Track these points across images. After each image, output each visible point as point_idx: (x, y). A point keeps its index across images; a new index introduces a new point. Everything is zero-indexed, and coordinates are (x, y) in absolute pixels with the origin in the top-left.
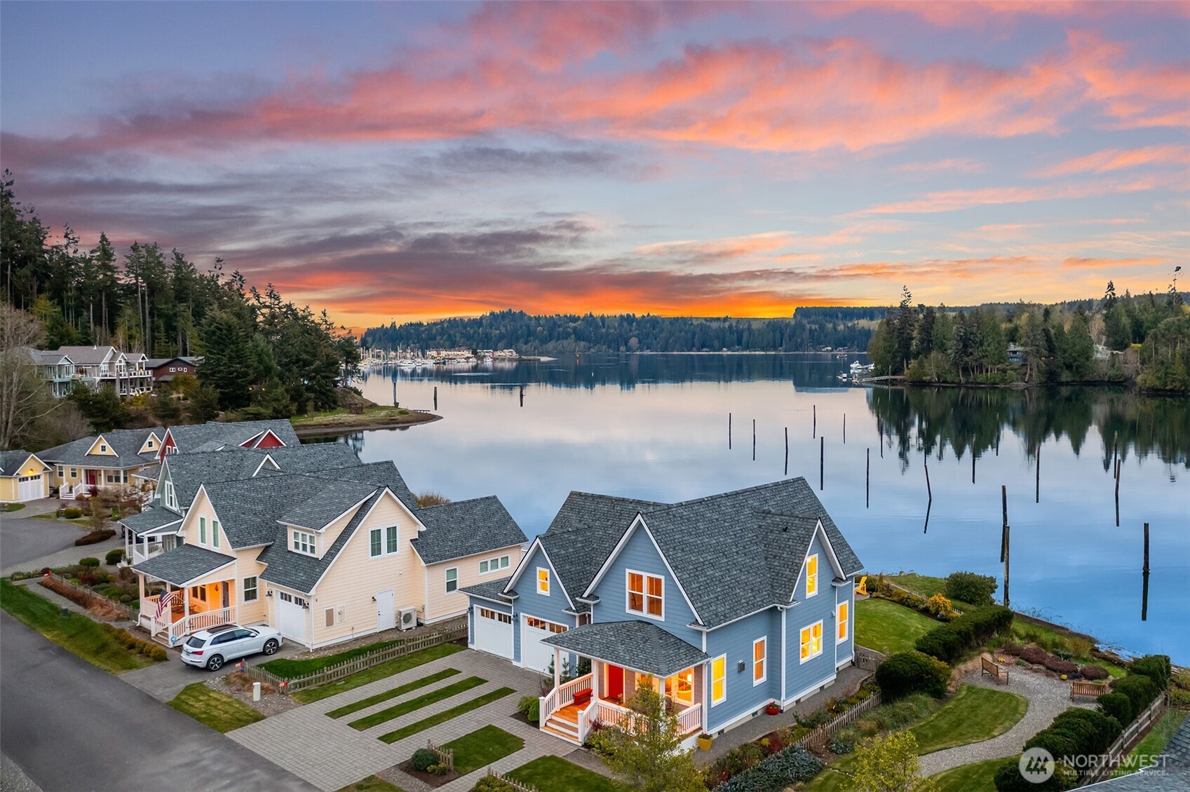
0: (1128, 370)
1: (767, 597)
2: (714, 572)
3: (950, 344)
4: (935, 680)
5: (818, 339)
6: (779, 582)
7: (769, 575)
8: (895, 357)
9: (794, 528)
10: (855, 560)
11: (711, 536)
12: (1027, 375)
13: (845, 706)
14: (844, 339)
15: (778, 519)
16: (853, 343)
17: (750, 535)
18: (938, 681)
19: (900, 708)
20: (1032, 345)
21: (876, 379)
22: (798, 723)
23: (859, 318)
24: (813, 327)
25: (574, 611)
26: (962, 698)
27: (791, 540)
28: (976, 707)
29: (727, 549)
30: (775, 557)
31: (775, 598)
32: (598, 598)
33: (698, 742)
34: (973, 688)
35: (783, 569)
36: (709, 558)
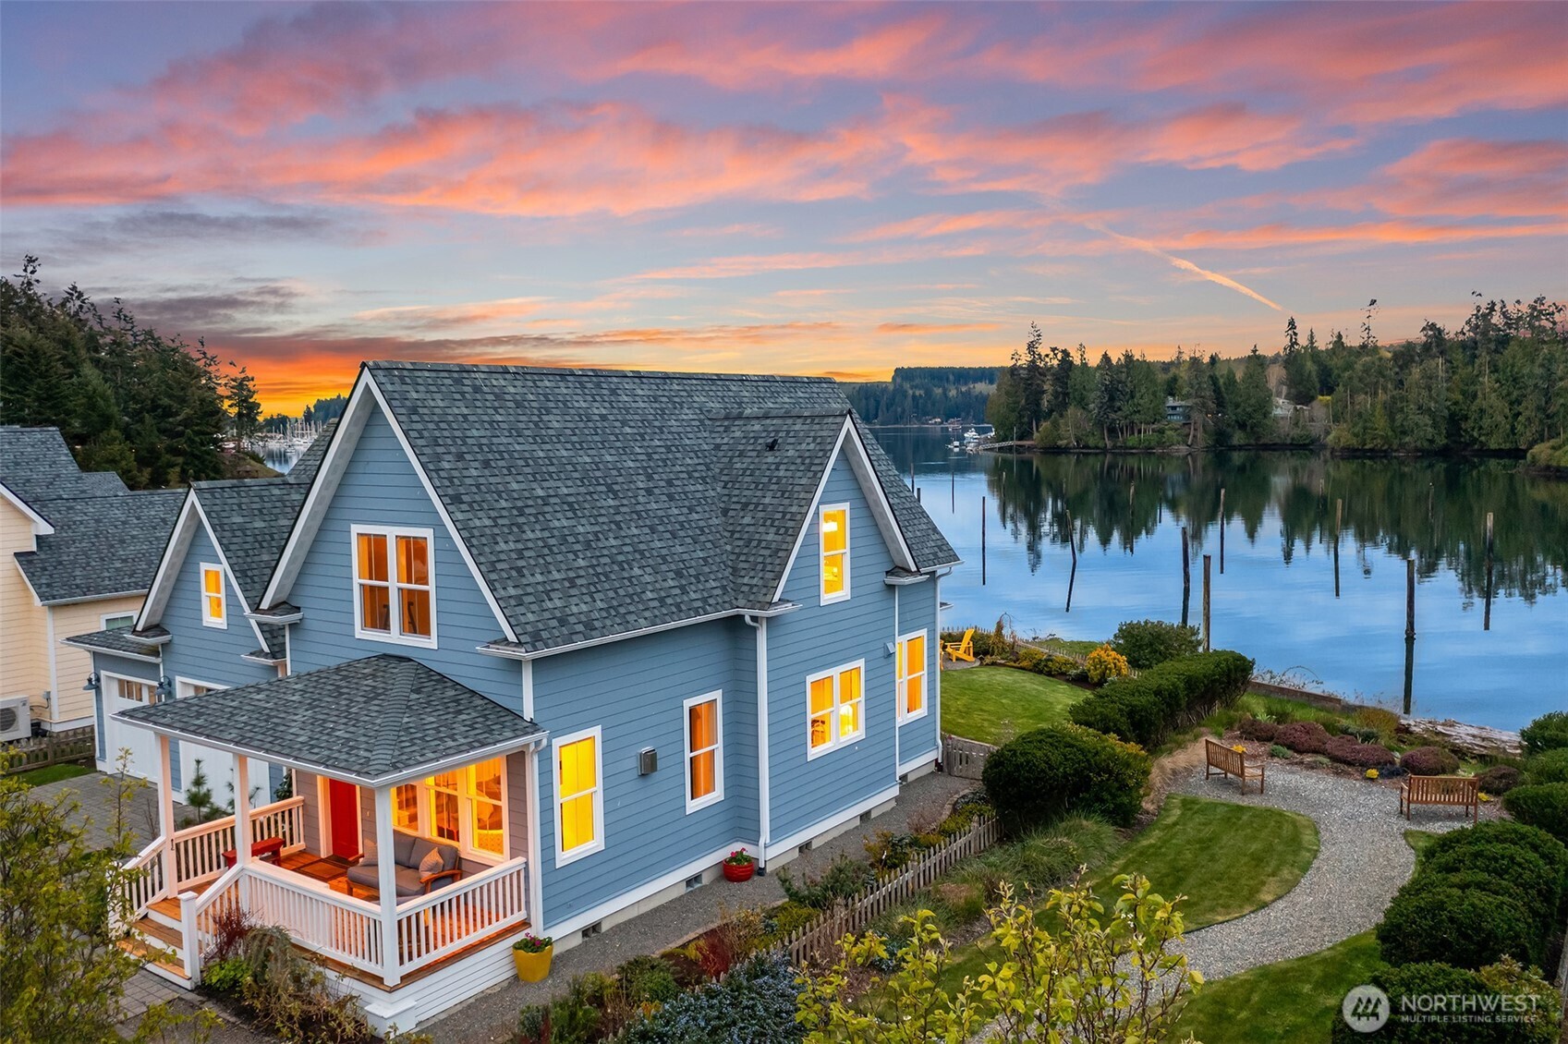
0: (1316, 429)
1: (719, 592)
2: (573, 522)
3: (1092, 396)
4: (1116, 785)
5: (923, 408)
6: (751, 559)
7: (728, 548)
8: (1021, 417)
9: (792, 440)
10: (939, 543)
11: (581, 446)
12: (1191, 437)
13: (912, 853)
14: (957, 408)
15: (757, 427)
16: (968, 414)
17: (689, 461)
18: (1123, 787)
19: (1043, 852)
20: (1197, 396)
21: (997, 445)
22: (791, 896)
23: (975, 381)
24: (917, 393)
25: (266, 656)
26: (1175, 824)
27: (782, 467)
28: (1210, 840)
29: (620, 479)
30: (746, 505)
31: (741, 596)
32: (298, 609)
33: (515, 962)
34: (1194, 802)
35: (762, 529)
36: (565, 491)
